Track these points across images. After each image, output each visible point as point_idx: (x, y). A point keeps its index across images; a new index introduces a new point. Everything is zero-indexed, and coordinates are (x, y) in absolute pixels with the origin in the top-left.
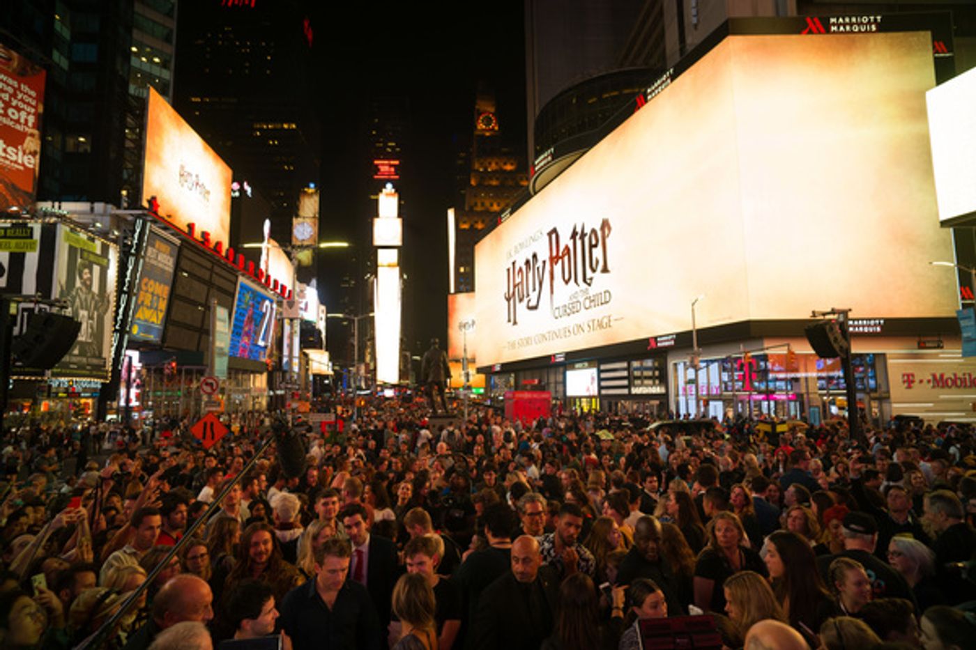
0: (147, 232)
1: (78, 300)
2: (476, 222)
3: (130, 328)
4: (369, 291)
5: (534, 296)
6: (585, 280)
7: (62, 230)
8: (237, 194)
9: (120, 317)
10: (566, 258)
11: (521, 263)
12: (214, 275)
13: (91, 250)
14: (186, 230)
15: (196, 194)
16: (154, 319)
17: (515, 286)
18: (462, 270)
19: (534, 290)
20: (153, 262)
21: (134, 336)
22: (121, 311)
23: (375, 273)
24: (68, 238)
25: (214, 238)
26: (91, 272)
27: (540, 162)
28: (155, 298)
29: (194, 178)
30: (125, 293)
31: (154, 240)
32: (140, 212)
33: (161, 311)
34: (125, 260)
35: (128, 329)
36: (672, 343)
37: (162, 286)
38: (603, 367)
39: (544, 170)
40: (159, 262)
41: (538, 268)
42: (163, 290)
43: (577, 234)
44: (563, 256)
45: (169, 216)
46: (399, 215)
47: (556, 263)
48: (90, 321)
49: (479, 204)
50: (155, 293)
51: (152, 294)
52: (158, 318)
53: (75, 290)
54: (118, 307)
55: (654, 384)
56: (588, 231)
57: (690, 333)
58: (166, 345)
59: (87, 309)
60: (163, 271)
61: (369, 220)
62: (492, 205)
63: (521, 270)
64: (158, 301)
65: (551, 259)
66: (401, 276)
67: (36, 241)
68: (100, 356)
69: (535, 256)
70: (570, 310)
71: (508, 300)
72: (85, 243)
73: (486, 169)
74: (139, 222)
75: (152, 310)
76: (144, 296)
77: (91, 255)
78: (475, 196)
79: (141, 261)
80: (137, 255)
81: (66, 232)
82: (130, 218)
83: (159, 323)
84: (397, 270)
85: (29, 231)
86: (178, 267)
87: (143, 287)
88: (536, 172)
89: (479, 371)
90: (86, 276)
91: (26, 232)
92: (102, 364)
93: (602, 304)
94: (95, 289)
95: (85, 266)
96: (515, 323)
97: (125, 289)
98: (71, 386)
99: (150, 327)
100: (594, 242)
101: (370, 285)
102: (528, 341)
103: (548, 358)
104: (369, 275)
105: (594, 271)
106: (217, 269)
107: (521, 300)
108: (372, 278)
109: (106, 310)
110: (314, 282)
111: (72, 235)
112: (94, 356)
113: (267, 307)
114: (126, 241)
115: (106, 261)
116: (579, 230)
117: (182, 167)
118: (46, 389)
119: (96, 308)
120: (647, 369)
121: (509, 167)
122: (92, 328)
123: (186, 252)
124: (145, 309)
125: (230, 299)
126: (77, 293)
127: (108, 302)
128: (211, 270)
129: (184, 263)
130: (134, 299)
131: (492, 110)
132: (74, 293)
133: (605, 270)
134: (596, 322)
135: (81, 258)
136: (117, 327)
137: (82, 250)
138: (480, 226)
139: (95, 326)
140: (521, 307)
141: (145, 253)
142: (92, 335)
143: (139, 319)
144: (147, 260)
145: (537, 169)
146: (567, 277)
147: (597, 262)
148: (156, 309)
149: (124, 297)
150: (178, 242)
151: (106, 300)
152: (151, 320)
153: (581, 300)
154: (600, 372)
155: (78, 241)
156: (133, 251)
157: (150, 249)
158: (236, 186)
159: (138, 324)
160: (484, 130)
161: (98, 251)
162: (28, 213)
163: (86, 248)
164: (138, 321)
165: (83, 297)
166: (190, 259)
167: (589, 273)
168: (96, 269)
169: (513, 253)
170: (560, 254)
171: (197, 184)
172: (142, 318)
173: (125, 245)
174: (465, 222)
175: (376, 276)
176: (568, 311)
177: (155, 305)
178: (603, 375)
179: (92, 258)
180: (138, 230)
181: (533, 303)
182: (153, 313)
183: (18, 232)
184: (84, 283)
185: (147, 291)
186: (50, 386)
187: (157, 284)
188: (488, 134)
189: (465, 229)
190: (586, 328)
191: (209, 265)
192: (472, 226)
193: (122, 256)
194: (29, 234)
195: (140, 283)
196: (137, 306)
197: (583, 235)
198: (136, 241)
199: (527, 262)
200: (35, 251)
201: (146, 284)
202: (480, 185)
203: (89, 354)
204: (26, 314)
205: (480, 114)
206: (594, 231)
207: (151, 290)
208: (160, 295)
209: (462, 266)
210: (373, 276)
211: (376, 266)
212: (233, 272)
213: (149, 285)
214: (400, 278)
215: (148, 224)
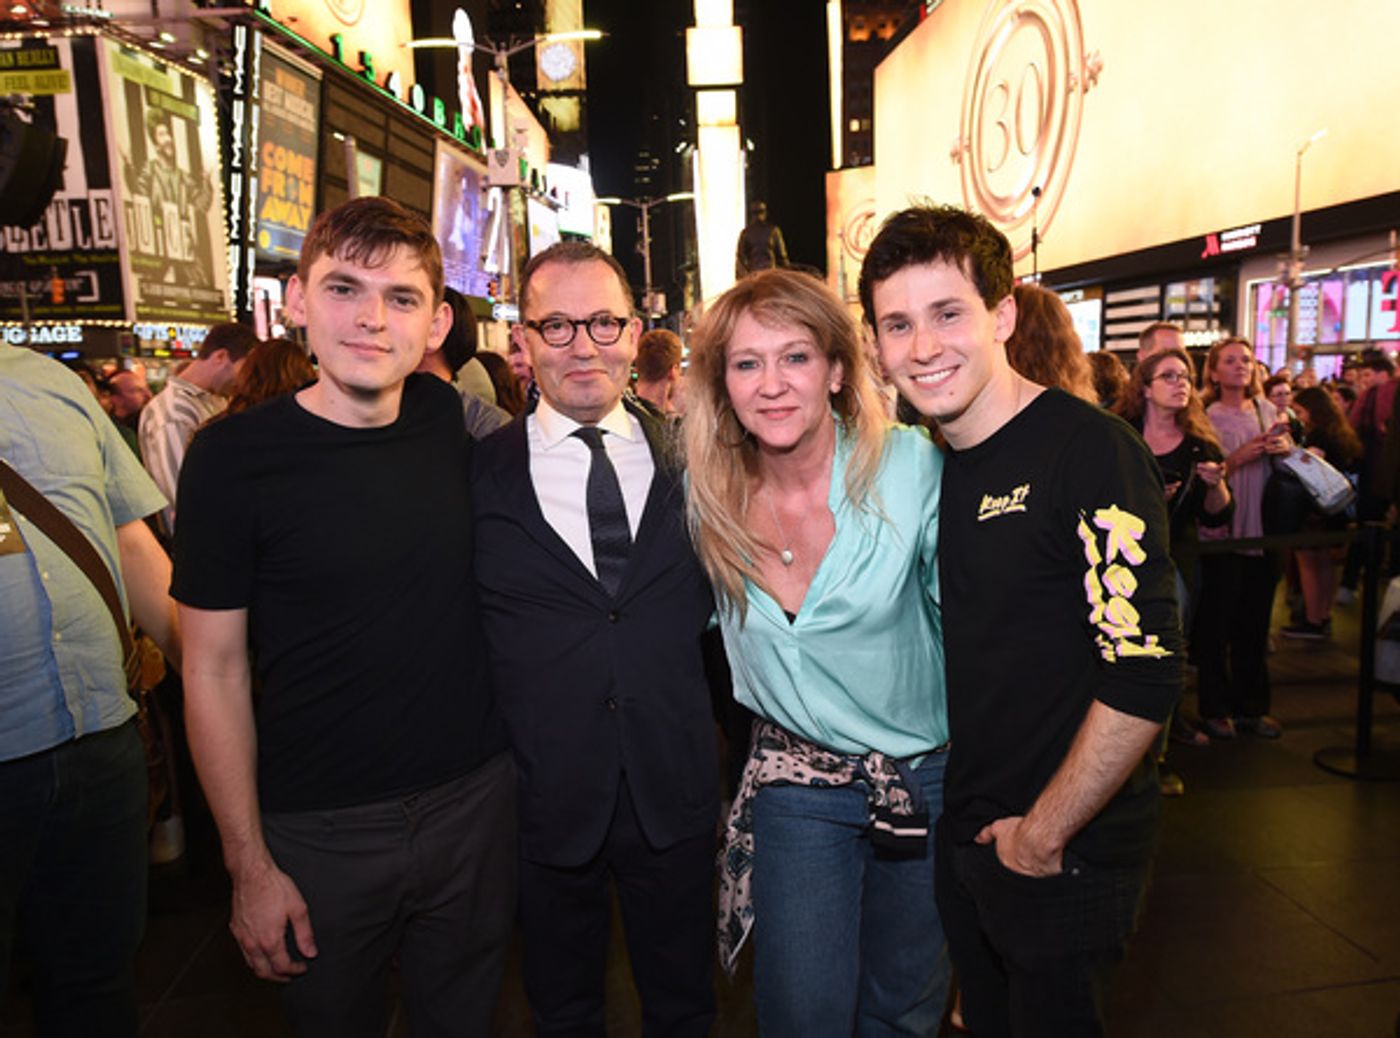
0: (258, 52)
1: (156, 184)
2: (883, 26)
3: (256, 236)
4: (686, 174)
7: (108, 49)
9: (235, 217)
12: (392, 139)
13: (162, 87)
14: (329, 48)
16: (294, 221)
18: (855, 126)
20: (278, 112)
21: (264, 251)
22: (235, 205)
23: (693, 140)
24: (120, 67)
25: (380, 63)
26: (170, 132)
28: (291, 181)
30: (237, 170)
31: (273, 69)
32: (238, 11)
33: (305, 206)
34: (227, 108)
35: (251, 238)
36: (1252, 242)
37: (300, 157)
38: (1112, 298)
40: (288, 111)
42: (304, 167)
45: (294, 20)
46: (737, 21)
48: (184, 224)
50: (290, 172)
51: (285, 173)
52: (301, 219)
53: (148, 165)
54: (229, 198)
55: (1209, 327)
57: (1288, 220)
59: (175, 200)
60: (297, 129)
61: (679, 34)
64: (297, 187)
66: (743, 145)
67: (67, 72)
68: (211, 287)
72: (151, 76)
74: (240, 32)
75: (289, 204)
76: (271, 178)
77: (165, 98)
79: (255, 109)
80: (246, 97)
81: (113, 52)
82: (223, 25)
84: (734, 133)
85: (51, 53)
86: (324, 125)
87: (267, 159)
90: (163, 139)
91: (48, 57)
92: (217, 300)
94: (183, 162)
95: (158, 120)
97: (236, 163)
98: (174, 338)
99: (289, 235)
101: (686, 163)
104: (683, 145)
106: (395, 127)
108: (689, 151)
109: (208, 204)
110: (585, 160)
111: (126, 59)
112: (201, 287)
113: (495, 201)
114: (221, 71)
115: (193, 110)
118: (132, 341)
119: (191, 200)
120: (1198, 300)
122: (189, 235)
123: (335, 92)
124: (276, 201)
125: (427, 184)
126: (153, 171)
127: (210, 188)
128: (385, 129)
129: (336, 116)
130: (253, 182)
132: (147, 170)
135: (150, 103)
136: (234, 235)
137: (148, 89)
138: (888, 33)
139: (194, 232)
141: (260, 92)
142: (192, 248)
143: (268, 220)
144: (266, 107)
148: (296, 201)
149: (236, 179)
150: (317, 72)
151: (205, 183)
152: (290, 223)
154: (1106, 306)
155: (138, 70)
156: (238, 90)
157: (268, 85)
159: (268, 229)
161: (177, 91)
162: (42, 16)
163: (152, 84)
164: (268, 225)
165: (165, 177)
166: (343, 107)
168: (179, 125)
172: (274, 219)
173: (223, 78)
174: (860, 28)
175: (697, 147)
177: (293, 195)
178: (1111, 314)
179: (168, 104)
180: (241, 46)
182: (291, 209)
183: (36, 56)
184: (162, 153)
185: (274, 168)
186: (137, 338)
187: (291, 154)
189: (860, 42)
191: (379, 118)
192: (874, 35)
193: (222, 100)
194: (52, 61)
195: (259, 154)
196: (262, 197)
198: (239, 72)
200: (69, 92)
201: (271, 155)
203: (192, 284)
204: (76, 210)
207: (281, 166)
208: (299, 175)
209: (855, 118)
210: (692, 147)
211: (696, 126)
212: (425, 132)
213: (276, 156)
214: (742, 148)
215: (258, 36)
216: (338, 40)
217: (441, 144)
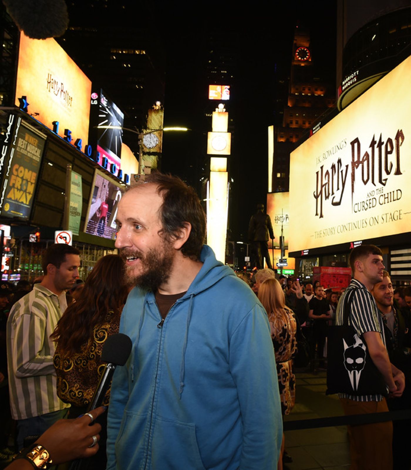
0: (18, 126)
2: (292, 137)
3: (3, 205)
4: (203, 190)
5: (337, 194)
6: (380, 181)
8: (96, 103)
10: (365, 163)
11: (328, 167)
14: (51, 127)
15: (60, 99)
16: (23, 200)
17: (322, 186)
18: (279, 175)
19: (338, 189)
20: (23, 151)
21: (6, 212)
23: (208, 177)
25: (74, 136)
27: (347, 82)
28: (24, 182)
29: (59, 85)
31: (24, 133)
32: (12, 108)
33: (29, 193)
37: (30, 172)
39: (350, 90)
40: (28, 152)
41: (342, 171)
42: (31, 176)
43: (375, 142)
44: (363, 160)
45: (37, 114)
46: (229, 131)
47: (357, 167)
49: (294, 122)
50: (24, 178)
51: (22, 178)
52: (27, 199)
56: (385, 140)
58: (33, 221)
60: (31, 159)
62: (304, 123)
63: (327, 173)
64: (27, 185)
65: (353, 163)
66: (229, 180)
69: (339, 161)
70: (367, 205)
71: (316, 197)
73: (300, 94)
74: (12, 117)
75: (22, 192)
76: (15, 180)
78: (291, 116)
79: (13, 150)
80: (9, 145)
82: (4, 114)
83: (28, 203)
84: (226, 175)
86: (44, 159)
87: (15, 172)
88: (343, 91)
89: (291, 255)
93: (394, 200)
96: (321, 216)
99: (20, 206)
100: (389, 149)
101: (204, 186)
102: (332, 231)
103: (348, 244)
104: (203, 178)
105: (388, 173)
107: (327, 197)
108: (206, 181)
116: (377, 139)
117: (49, 75)
121: (319, 93)
123: (51, 145)
124: (16, 190)
125: (89, 187)
129: (50, 155)
130: (6, 180)
131: (307, 45)
133: (398, 172)
134: (389, 216)
138: (294, 140)
140: (327, 203)
141: (17, 143)
143: (10, 199)
144: (18, 149)
145: (343, 88)
146: (365, 178)
147: (392, 165)
148: (25, 191)
150: (44, 136)
152: (20, 201)
153: (377, 197)
156: (6, 141)
157: (20, 140)
158: (95, 96)
159: (10, 202)
160: (300, 61)
166: (54, 152)
167: (384, 175)
169: (321, 159)
170: (361, 160)
171: (62, 91)
172: (13, 199)
174: (282, 137)
175: (209, 180)
176: (366, 206)
177: (24, 188)
178: (393, 260)
180: (11, 124)
181: (337, 200)
182: (22, 194)
185: (17, 176)
187: (27, 170)
188: (303, 65)
189: (282, 142)
190: (380, 220)
191: (70, 157)
192: (287, 140)
195: (11, 169)
196: (9, 188)
197: (381, 144)
198: (8, 133)
199: (333, 167)
201: (17, 170)
202: (295, 106)
205: (297, 48)
206: (390, 140)
207: (21, 175)
208: (29, 180)
209: (279, 172)
210: (207, 179)
211: (210, 171)
212: (91, 165)
213: (19, 170)
214: (228, 181)
215: (20, 119)
216: (56, 123)
217: (97, 171)
